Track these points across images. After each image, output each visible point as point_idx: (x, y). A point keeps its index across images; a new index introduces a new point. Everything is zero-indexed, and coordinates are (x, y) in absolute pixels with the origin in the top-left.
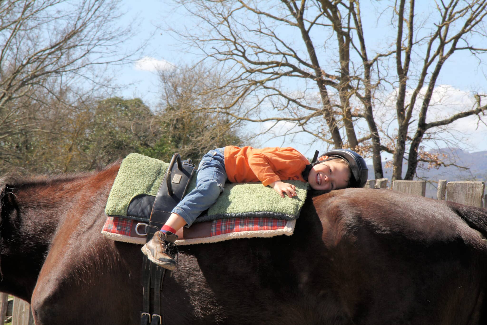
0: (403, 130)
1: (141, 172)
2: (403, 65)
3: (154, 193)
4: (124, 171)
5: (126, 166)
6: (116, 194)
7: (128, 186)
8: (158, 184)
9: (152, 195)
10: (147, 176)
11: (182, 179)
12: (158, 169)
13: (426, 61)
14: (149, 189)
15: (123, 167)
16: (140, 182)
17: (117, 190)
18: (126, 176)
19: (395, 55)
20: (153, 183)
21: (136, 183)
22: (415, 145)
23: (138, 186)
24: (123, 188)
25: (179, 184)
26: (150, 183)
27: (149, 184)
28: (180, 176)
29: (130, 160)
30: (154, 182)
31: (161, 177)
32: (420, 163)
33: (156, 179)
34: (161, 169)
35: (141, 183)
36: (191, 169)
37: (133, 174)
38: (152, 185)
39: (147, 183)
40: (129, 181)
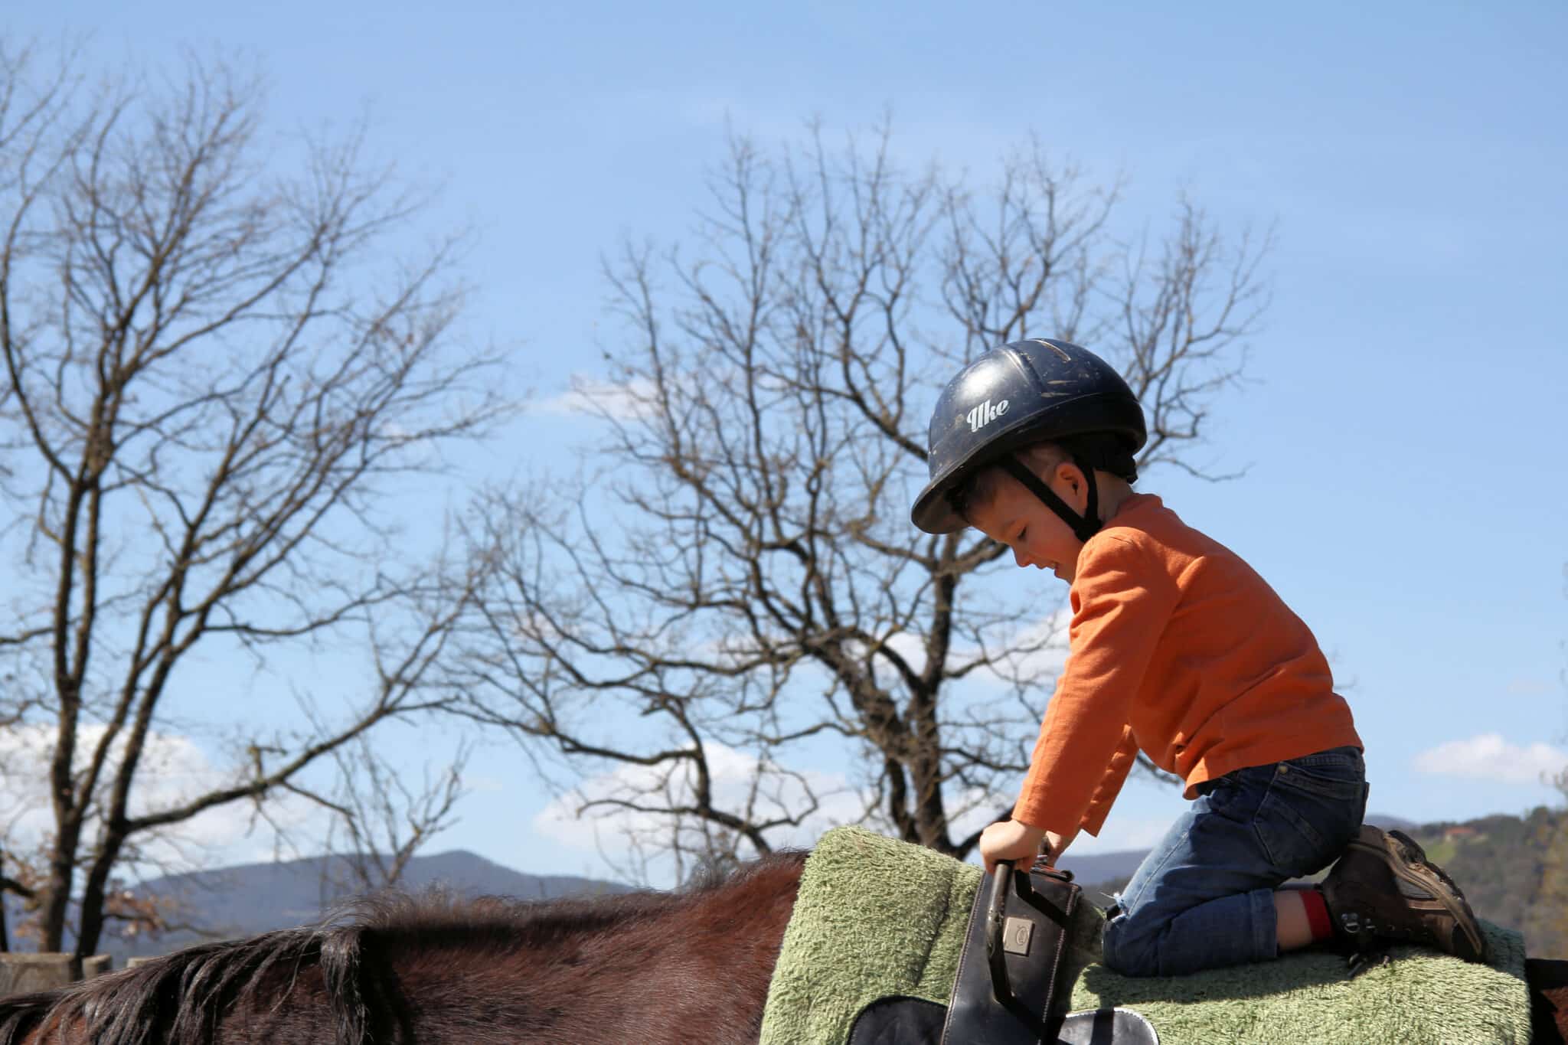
0: (69, 834)
1: (882, 907)
2: (71, 666)
3: (938, 989)
4: (819, 901)
5: (825, 883)
6: (795, 989)
7: (840, 961)
8: (947, 954)
9: (929, 998)
10: (905, 923)
11: (1037, 935)
12: (938, 895)
13: (137, 657)
14: (917, 970)
15: (813, 883)
16: (884, 946)
17: (796, 974)
18: (826, 919)
19: (51, 639)
20: (930, 950)
21: (869, 948)
22: (98, 876)
23: (878, 962)
24: (819, 967)
25: (1027, 955)
26: (919, 952)
27: (914, 954)
28: (1027, 924)
29: (836, 857)
30: (931, 945)
31: (953, 927)
32: (110, 924)
33: (937, 935)
34: (948, 896)
35: (888, 949)
36: (1065, 893)
37: (852, 912)
38: (925, 960)
39: (909, 950)
40: (839, 940)
